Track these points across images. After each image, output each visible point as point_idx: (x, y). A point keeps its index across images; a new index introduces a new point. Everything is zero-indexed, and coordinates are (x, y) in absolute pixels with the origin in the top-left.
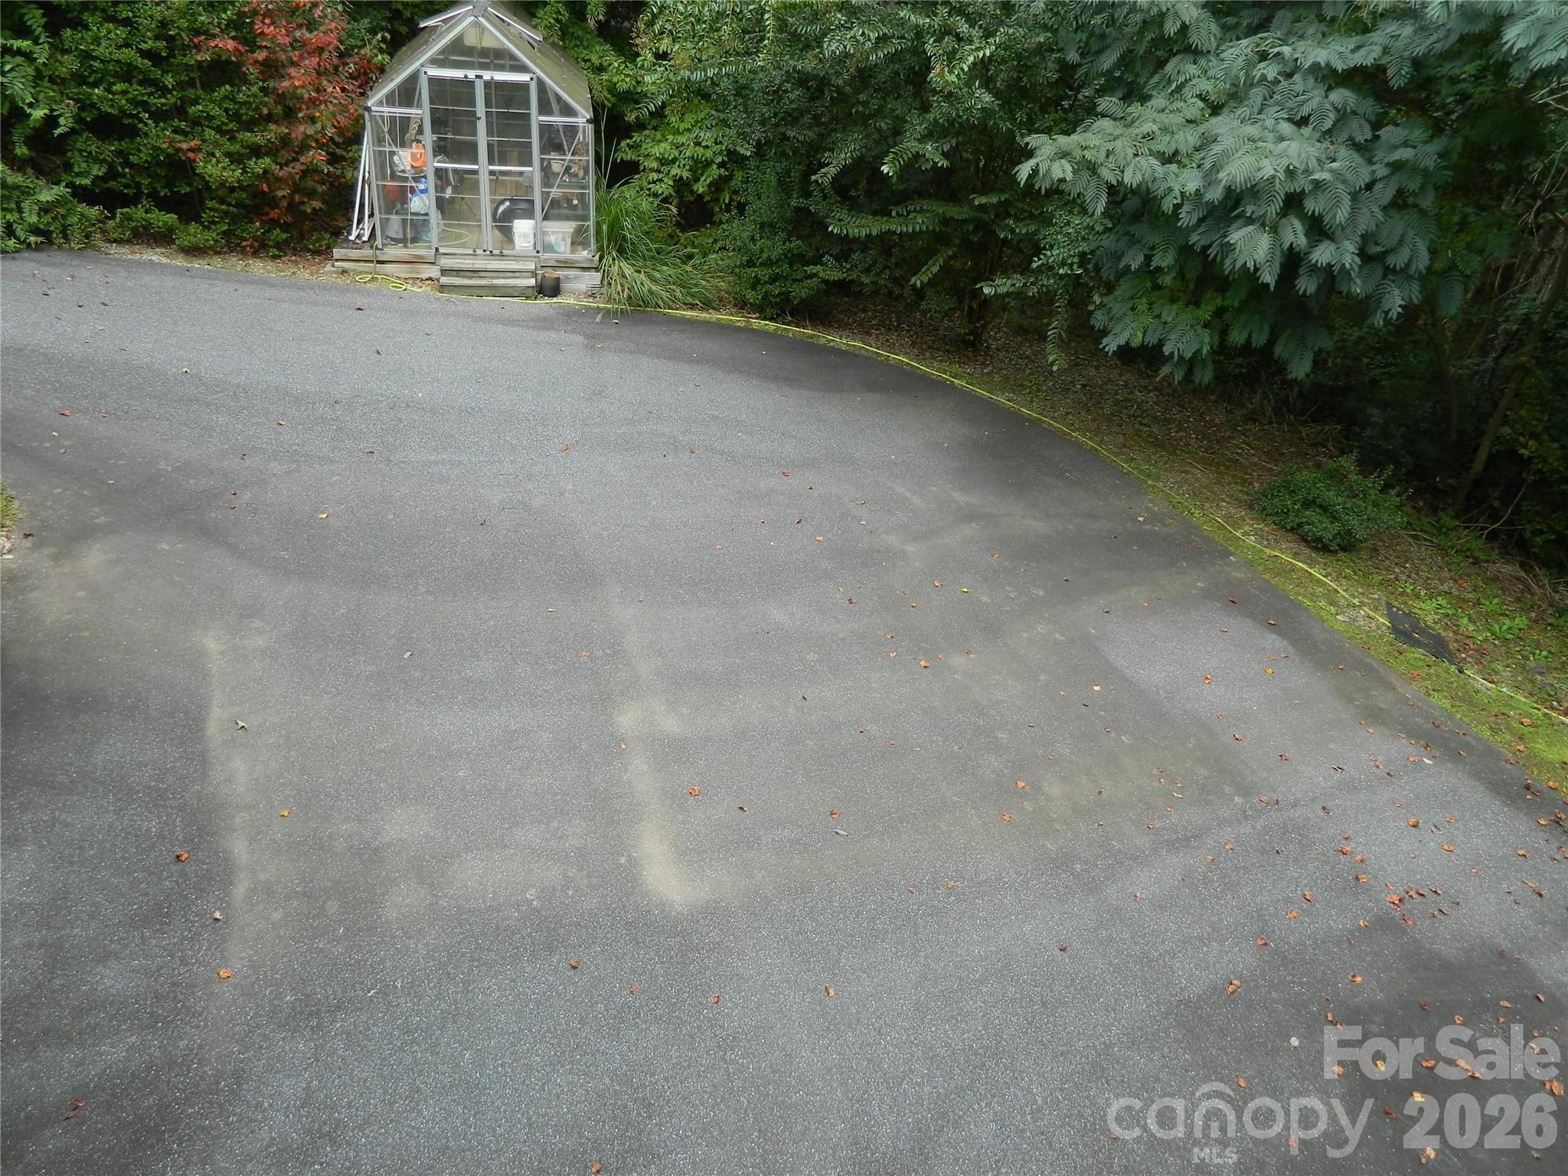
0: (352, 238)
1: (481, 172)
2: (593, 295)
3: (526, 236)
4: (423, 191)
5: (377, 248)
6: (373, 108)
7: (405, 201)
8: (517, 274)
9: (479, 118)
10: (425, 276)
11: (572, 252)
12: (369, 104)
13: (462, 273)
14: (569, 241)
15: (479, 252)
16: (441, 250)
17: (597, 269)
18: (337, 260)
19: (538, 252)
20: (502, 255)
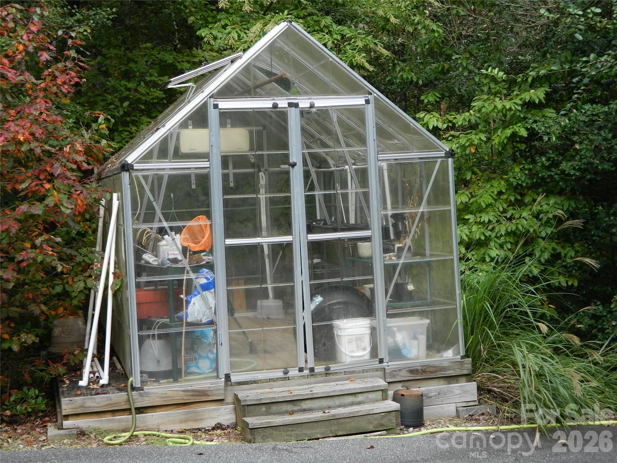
0: (83, 383)
1: (296, 248)
2: (471, 418)
3: (359, 339)
4: (206, 287)
5: (133, 389)
6: (136, 166)
7: (179, 305)
8: (360, 398)
9: (293, 165)
10: (210, 423)
11: (428, 356)
12: (130, 159)
13: (274, 408)
14: (423, 338)
15: (294, 372)
16: (234, 378)
17: (469, 377)
18: (66, 417)
19: (381, 361)
20: (327, 372)
